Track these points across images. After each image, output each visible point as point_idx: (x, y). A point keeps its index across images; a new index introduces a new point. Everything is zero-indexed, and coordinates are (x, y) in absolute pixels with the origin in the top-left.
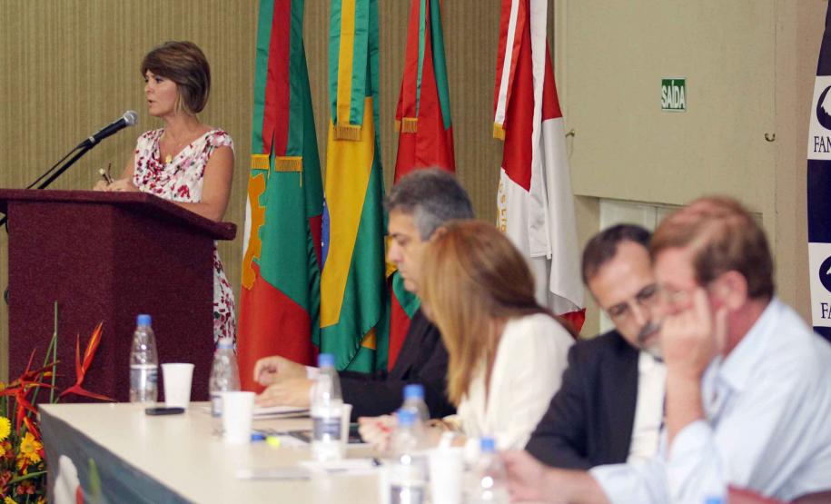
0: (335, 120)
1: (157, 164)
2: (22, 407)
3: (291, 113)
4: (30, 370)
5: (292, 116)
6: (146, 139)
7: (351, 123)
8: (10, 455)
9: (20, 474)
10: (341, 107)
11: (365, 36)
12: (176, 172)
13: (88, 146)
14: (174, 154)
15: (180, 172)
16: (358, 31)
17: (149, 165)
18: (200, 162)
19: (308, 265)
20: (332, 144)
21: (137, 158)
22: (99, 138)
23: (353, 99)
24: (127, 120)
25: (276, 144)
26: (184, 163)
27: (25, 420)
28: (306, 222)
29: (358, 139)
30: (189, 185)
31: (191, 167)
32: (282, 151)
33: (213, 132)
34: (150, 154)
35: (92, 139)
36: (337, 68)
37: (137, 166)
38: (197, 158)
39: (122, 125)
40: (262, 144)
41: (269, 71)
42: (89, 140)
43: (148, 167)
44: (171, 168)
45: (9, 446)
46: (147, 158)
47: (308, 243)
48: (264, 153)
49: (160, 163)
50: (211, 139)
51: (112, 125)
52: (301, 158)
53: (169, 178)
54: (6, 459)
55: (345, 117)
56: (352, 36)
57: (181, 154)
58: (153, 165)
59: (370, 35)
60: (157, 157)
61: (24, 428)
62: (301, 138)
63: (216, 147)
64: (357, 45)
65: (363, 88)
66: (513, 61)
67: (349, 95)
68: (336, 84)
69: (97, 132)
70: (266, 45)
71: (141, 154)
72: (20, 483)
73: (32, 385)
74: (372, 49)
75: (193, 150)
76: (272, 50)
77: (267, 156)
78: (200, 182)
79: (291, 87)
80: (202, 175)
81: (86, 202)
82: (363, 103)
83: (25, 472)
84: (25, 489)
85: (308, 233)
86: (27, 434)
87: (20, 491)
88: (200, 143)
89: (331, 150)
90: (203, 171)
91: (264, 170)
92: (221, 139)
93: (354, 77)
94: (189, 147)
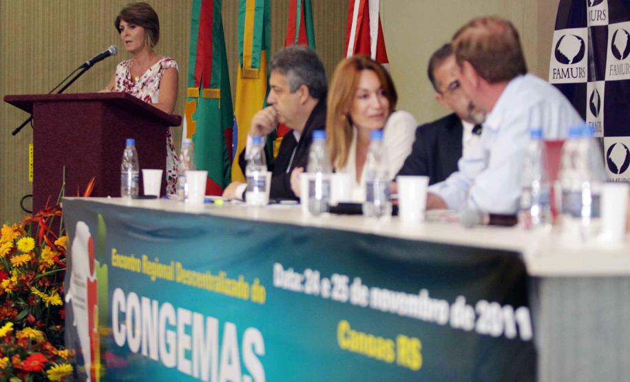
0: (242, 66)
1: (130, 82)
2: (42, 229)
3: (213, 60)
4: (49, 206)
5: (214, 63)
6: (122, 67)
7: (252, 67)
8: (35, 260)
9: (41, 273)
10: (245, 57)
11: (262, 12)
12: (143, 87)
13: (86, 67)
14: (140, 76)
15: (145, 87)
16: (257, 9)
17: (125, 83)
18: (157, 79)
19: (224, 160)
20: (239, 81)
21: (117, 79)
22: (93, 62)
23: (253, 52)
24: (110, 51)
25: (203, 81)
26: (147, 81)
27: (45, 237)
28: (223, 132)
29: (257, 77)
30: (151, 95)
31: (152, 83)
32: (207, 85)
33: (164, 59)
34: (125, 76)
35: (88, 63)
36: (243, 33)
37: (117, 84)
38: (155, 77)
39: (108, 54)
40: (194, 81)
41: (199, 34)
42: (86, 64)
43: (124, 85)
44: (139, 85)
45: (34, 255)
46: (123, 79)
47: (223, 145)
48: (196, 87)
49: (132, 82)
50: (163, 64)
51: (101, 54)
52: (219, 90)
53: (138, 91)
54: (32, 263)
55: (248, 63)
56: (253, 12)
57: (144, 75)
58: (127, 83)
59: (265, 12)
60: (129, 78)
61: (44, 243)
62: (220, 77)
63: (166, 69)
64: (256, 17)
65: (260, 44)
66: (357, 27)
67: (251, 49)
68: (242, 42)
69: (92, 59)
70: (197, 17)
71: (120, 76)
72: (41, 279)
73: (50, 215)
74: (266, 20)
75: (152, 72)
76: (202, 21)
77: (197, 89)
78: (157, 92)
79: (213, 44)
80: (159, 88)
81: (85, 100)
82: (260, 54)
83: (44, 272)
84: (44, 283)
85: (223, 138)
86: (46, 246)
87: (41, 284)
88: (156, 67)
89: (238, 84)
90: (159, 85)
91: (195, 98)
92: (169, 63)
93: (254, 38)
94: (149, 70)
